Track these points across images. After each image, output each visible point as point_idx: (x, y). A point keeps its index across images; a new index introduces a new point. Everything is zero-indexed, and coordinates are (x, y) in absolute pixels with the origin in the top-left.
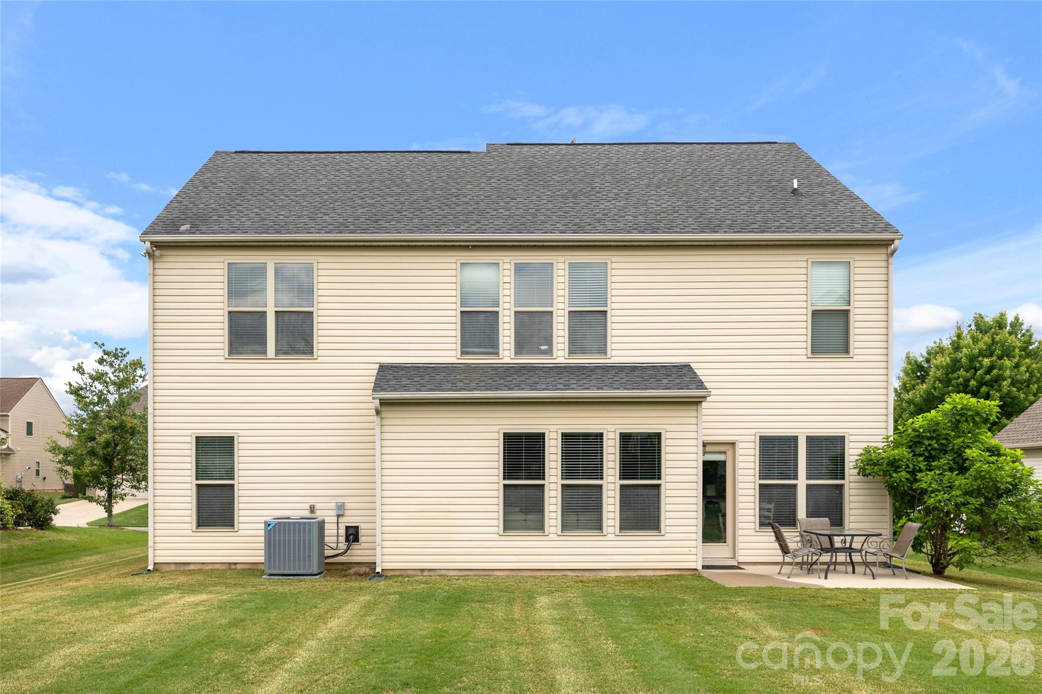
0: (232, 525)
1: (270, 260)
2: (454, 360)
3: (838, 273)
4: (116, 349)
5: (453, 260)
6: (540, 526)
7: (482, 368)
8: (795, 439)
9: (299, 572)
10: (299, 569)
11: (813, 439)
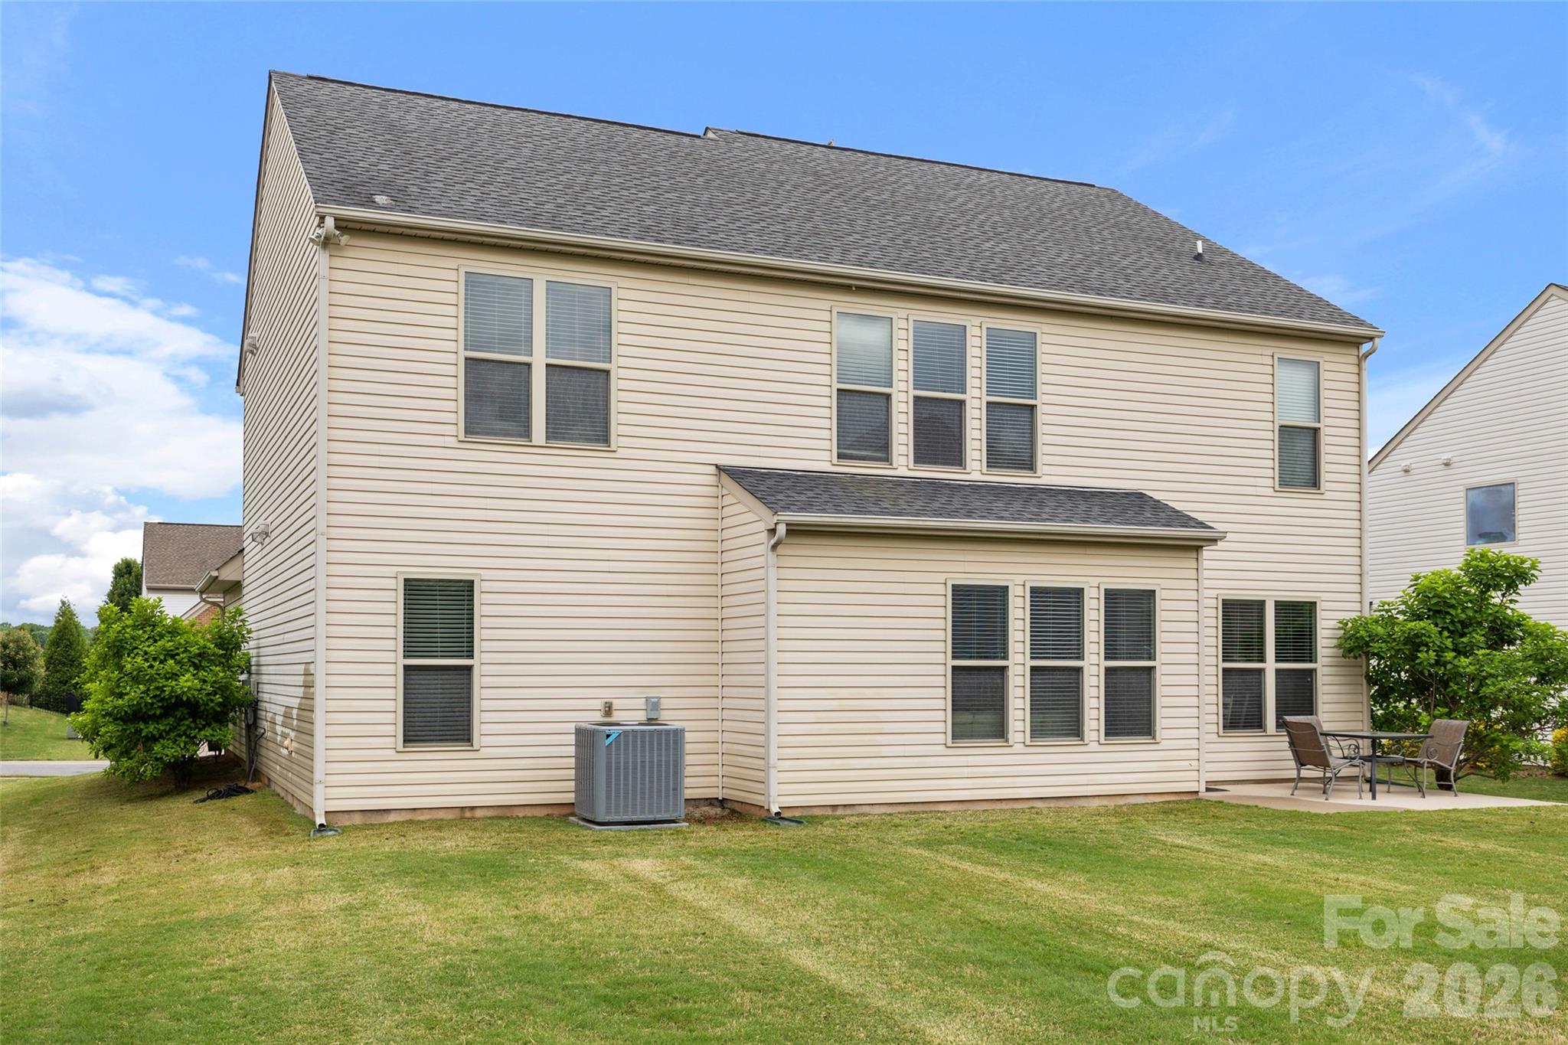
0: (470, 741)
1: (541, 274)
2: (827, 467)
3: (1298, 376)
5: (827, 305)
6: (999, 731)
7: (866, 482)
8: (1261, 604)
9: (659, 817)
10: (659, 812)
11: (1280, 606)
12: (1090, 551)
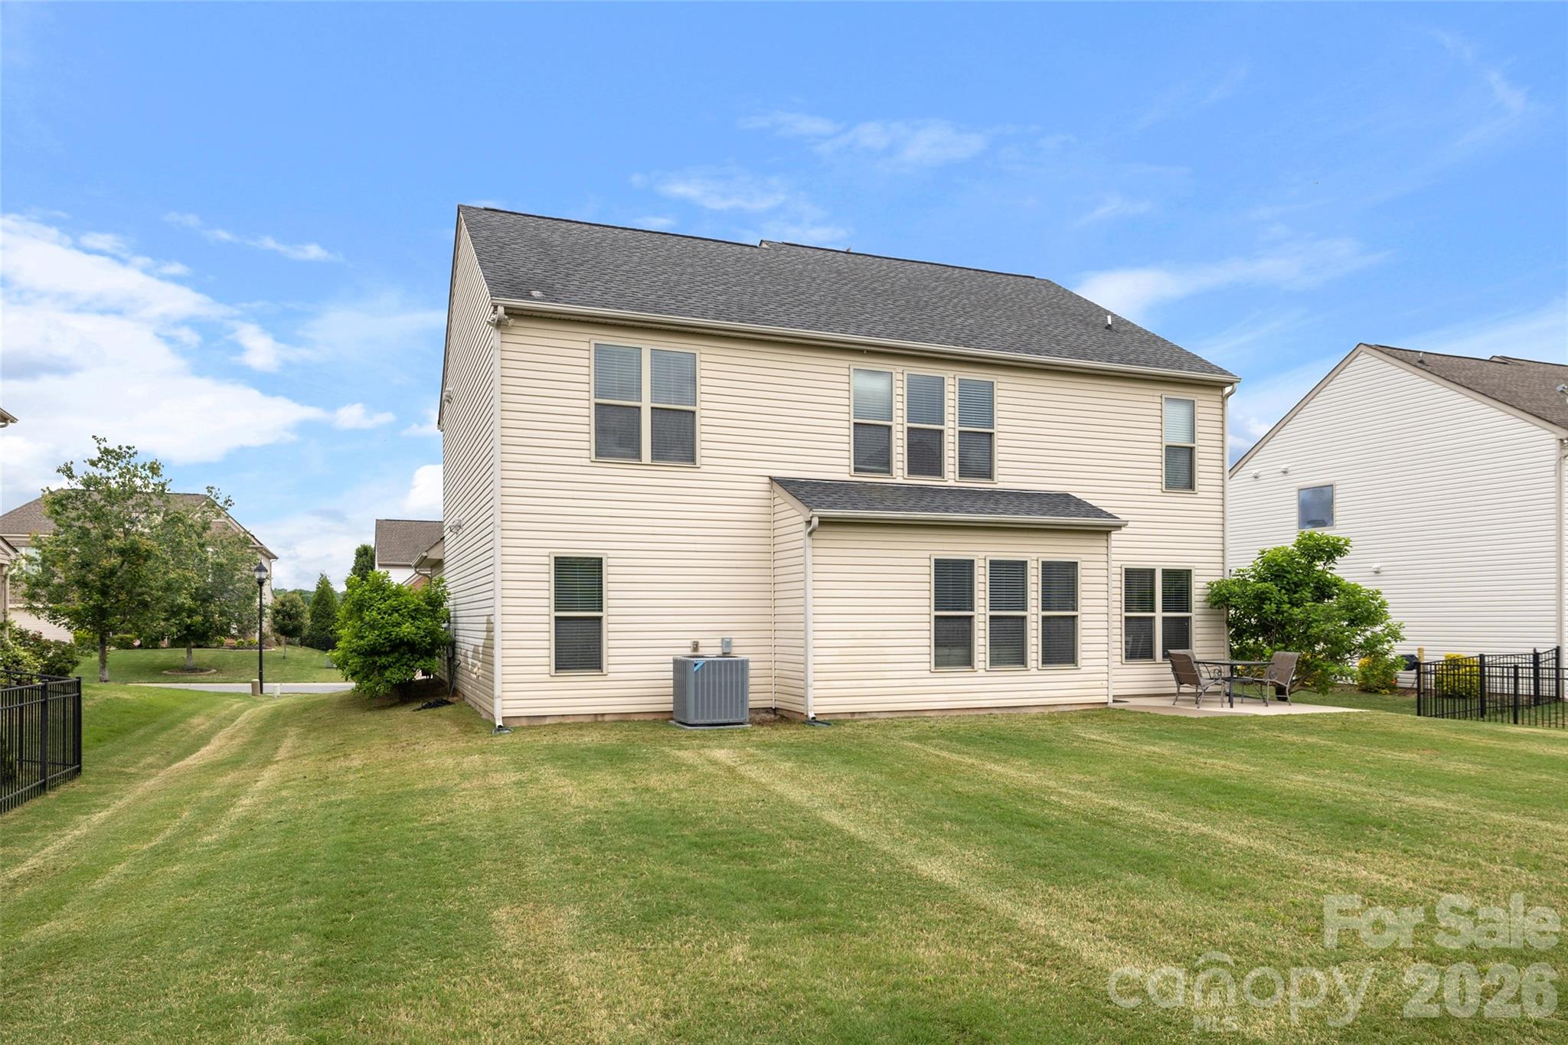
0: (600, 667)
1: (647, 346)
2: (847, 477)
5: (846, 364)
6: (968, 661)
7: (876, 487)
8: (1152, 571)
9: (731, 721)
10: (731, 717)
11: (1166, 573)
12: (1031, 535)
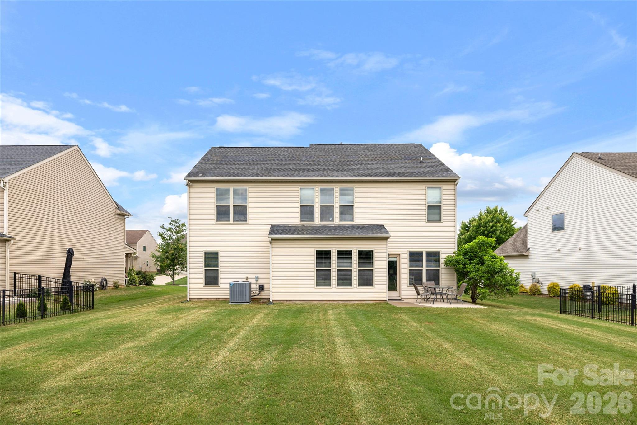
0: (218, 284)
1: (232, 187)
2: (298, 224)
3: (437, 192)
4: (176, 220)
5: (298, 187)
6: (329, 285)
7: (308, 227)
8: (422, 252)
9: (242, 302)
10: (242, 300)
11: (427, 253)
